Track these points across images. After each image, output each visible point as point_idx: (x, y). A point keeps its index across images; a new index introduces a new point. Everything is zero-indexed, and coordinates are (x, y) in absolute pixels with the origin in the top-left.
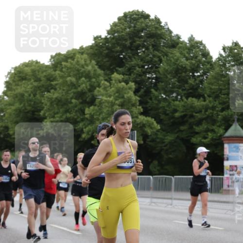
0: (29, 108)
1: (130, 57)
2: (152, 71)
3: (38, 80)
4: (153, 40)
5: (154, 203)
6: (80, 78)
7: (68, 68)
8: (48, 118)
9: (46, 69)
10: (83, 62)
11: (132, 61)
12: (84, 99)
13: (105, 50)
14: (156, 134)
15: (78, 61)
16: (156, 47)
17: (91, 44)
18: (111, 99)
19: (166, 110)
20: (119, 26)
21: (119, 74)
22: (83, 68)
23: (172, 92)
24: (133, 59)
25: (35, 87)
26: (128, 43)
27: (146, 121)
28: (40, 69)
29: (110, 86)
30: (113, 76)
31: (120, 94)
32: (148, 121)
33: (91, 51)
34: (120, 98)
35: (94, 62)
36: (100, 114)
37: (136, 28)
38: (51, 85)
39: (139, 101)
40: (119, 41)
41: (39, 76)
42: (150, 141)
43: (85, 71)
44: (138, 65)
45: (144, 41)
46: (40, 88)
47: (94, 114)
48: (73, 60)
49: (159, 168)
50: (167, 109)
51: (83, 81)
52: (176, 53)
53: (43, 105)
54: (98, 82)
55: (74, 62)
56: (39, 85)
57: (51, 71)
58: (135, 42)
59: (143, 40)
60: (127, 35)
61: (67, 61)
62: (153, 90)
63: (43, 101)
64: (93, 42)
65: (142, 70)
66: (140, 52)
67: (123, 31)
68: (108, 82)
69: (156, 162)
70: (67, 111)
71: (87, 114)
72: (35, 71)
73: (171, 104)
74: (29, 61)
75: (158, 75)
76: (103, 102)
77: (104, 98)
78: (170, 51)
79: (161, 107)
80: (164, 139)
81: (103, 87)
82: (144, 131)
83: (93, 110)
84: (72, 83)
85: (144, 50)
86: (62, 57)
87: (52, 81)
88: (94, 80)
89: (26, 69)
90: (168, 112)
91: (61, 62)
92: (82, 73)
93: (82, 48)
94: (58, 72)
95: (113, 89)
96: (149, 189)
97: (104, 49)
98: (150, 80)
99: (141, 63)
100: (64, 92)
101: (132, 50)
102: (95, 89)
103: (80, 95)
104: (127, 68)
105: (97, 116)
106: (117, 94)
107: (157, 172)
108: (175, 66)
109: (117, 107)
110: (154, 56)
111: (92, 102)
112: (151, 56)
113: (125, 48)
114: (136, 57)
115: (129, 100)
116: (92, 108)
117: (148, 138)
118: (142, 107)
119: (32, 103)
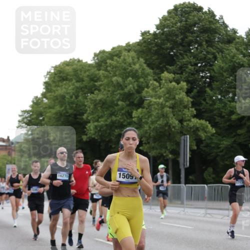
0: (70, 111)
1: (181, 54)
2: (206, 69)
3: (80, 80)
4: (206, 35)
5: (209, 214)
6: (127, 77)
7: (113, 66)
8: (91, 122)
9: (89, 68)
10: (130, 60)
11: (184, 58)
12: (131, 100)
13: (154, 47)
14: (211, 139)
15: (125, 60)
16: (210, 43)
17: (138, 41)
18: (161, 100)
19: (222, 112)
20: (169, 20)
21: (170, 73)
22: (131, 67)
23: (228, 92)
24: (185, 56)
25: (77, 88)
26: (179, 39)
27: (199, 124)
28: (83, 68)
29: (160, 86)
30: (163, 75)
31: (170, 95)
32: (202, 124)
33: (138, 48)
34: (171, 99)
35: (142, 60)
36: (149, 117)
37: (187, 23)
38: (95, 85)
39: (192, 102)
40: (169, 37)
41: (81, 76)
42: (204, 147)
43: (132, 71)
44: (190, 62)
45: (197, 37)
46: (83, 89)
47: (142, 117)
48: (119, 57)
49: (214, 176)
50: (223, 110)
51: (130, 81)
52: (232, 49)
53: (87, 108)
54: (146, 82)
55: (120, 60)
56: (82, 86)
57: (94, 71)
58: (187, 37)
59: (195, 35)
60: (177, 30)
61: (112, 59)
62: (208, 89)
63: (86, 103)
64: (141, 38)
65: (195, 68)
66: (192, 49)
67: (174, 26)
68: (157, 82)
69: (210, 170)
70: (112, 114)
71: (135, 117)
72: (77, 71)
73: (228, 106)
74: (71, 60)
75: (213, 74)
76: (153, 105)
77: (153, 100)
78: (225, 47)
79: (216, 109)
80: (220, 144)
81: (152, 87)
82: (197, 135)
83: (141, 113)
84: (118, 84)
85: (196, 46)
86: (107, 55)
87: (96, 81)
88: (142, 80)
89: (67, 68)
90: (224, 114)
91: (106, 60)
92: (129, 72)
93: (128, 45)
94: (101, 72)
95: (163, 89)
96: (203, 199)
97: (153, 45)
98: (204, 80)
99: (193, 61)
100: (109, 93)
101: (183, 46)
102: (144, 90)
103: (127, 97)
104: (178, 66)
105: (145, 120)
106: (167, 95)
107: (212, 181)
108: (232, 64)
109: (168, 109)
110: (208, 52)
111: (140, 104)
112: (205, 53)
113: (175, 44)
114: (188, 54)
115: (181, 101)
116: (140, 110)
117: (202, 143)
118: (196, 109)
119: (74, 105)
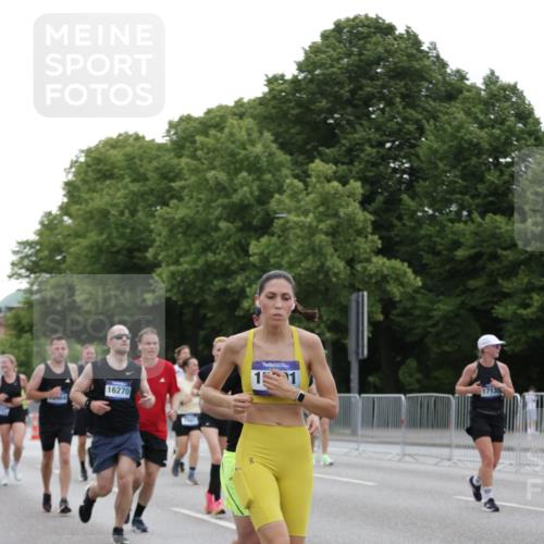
0: (120, 243)
1: (349, 122)
2: (402, 154)
3: (140, 178)
4: (402, 83)
5: (409, 455)
6: (237, 171)
7: (208, 149)
8: (163, 265)
9: (159, 153)
10: (243, 135)
11: (355, 131)
12: (247, 220)
13: (293, 108)
14: (413, 299)
15: (232, 134)
16: (410, 99)
17: (260, 95)
18: (310, 219)
19: (435, 242)
20: (324, 52)
21: (326, 161)
22: (245, 149)
23: (449, 202)
24: (358, 127)
25: (134, 193)
26: (345, 92)
27: (387, 268)
28: (145, 152)
29: (306, 189)
30: (312, 166)
31: (328, 208)
32: (393, 268)
33: (260, 110)
34: (329, 216)
35: (268, 135)
36: (283, 254)
37: (363, 57)
38: (171, 189)
39: (374, 223)
40: (324, 87)
41: (142, 170)
42: (398, 315)
43: (247, 158)
44: (369, 140)
45: (383, 87)
46: (146, 196)
47: (269, 254)
48: (221, 130)
49: (419, 376)
50: (438, 240)
51: (243, 178)
52: (457, 111)
53: (153, 235)
54: (277, 181)
55: (223, 136)
56: (146, 188)
57: (168, 158)
58: (361, 88)
59: (379, 83)
60: (343, 73)
61: (207, 135)
62: (405, 197)
63: (152, 226)
64: (266, 89)
65: (378, 152)
66: (374, 112)
67: (335, 64)
68: (300, 180)
69: (412, 363)
70: (206, 249)
71: (255, 254)
72: (134, 158)
73: (447, 229)
74: (120, 135)
75: (416, 164)
76: (291, 228)
77: (293, 218)
78: (442, 109)
79: (423, 237)
80: (430, 310)
81: (289, 192)
82: (384, 291)
83: (268, 246)
84: (218, 184)
85: (381, 106)
86: (195, 124)
87: (173, 180)
88: (268, 176)
89: (113, 152)
90: (439, 248)
91: (193, 136)
92: (242, 161)
93: (239, 103)
94: (184, 161)
95: (312, 196)
96: (397, 424)
97: (292, 105)
98: (398, 175)
99: (375, 136)
100: (200, 204)
101: (355, 106)
102: (272, 197)
103: (239, 212)
104: (344, 148)
105: (277, 259)
106: (321, 209)
107: (417, 386)
108: (455, 143)
109: (323, 237)
110: (406, 120)
111: (265, 227)
112: (399, 120)
113: (338, 103)
114: (364, 122)
115: (351, 220)
116: (264, 240)
117: (395, 308)
118: (380, 238)
119: (128, 231)
